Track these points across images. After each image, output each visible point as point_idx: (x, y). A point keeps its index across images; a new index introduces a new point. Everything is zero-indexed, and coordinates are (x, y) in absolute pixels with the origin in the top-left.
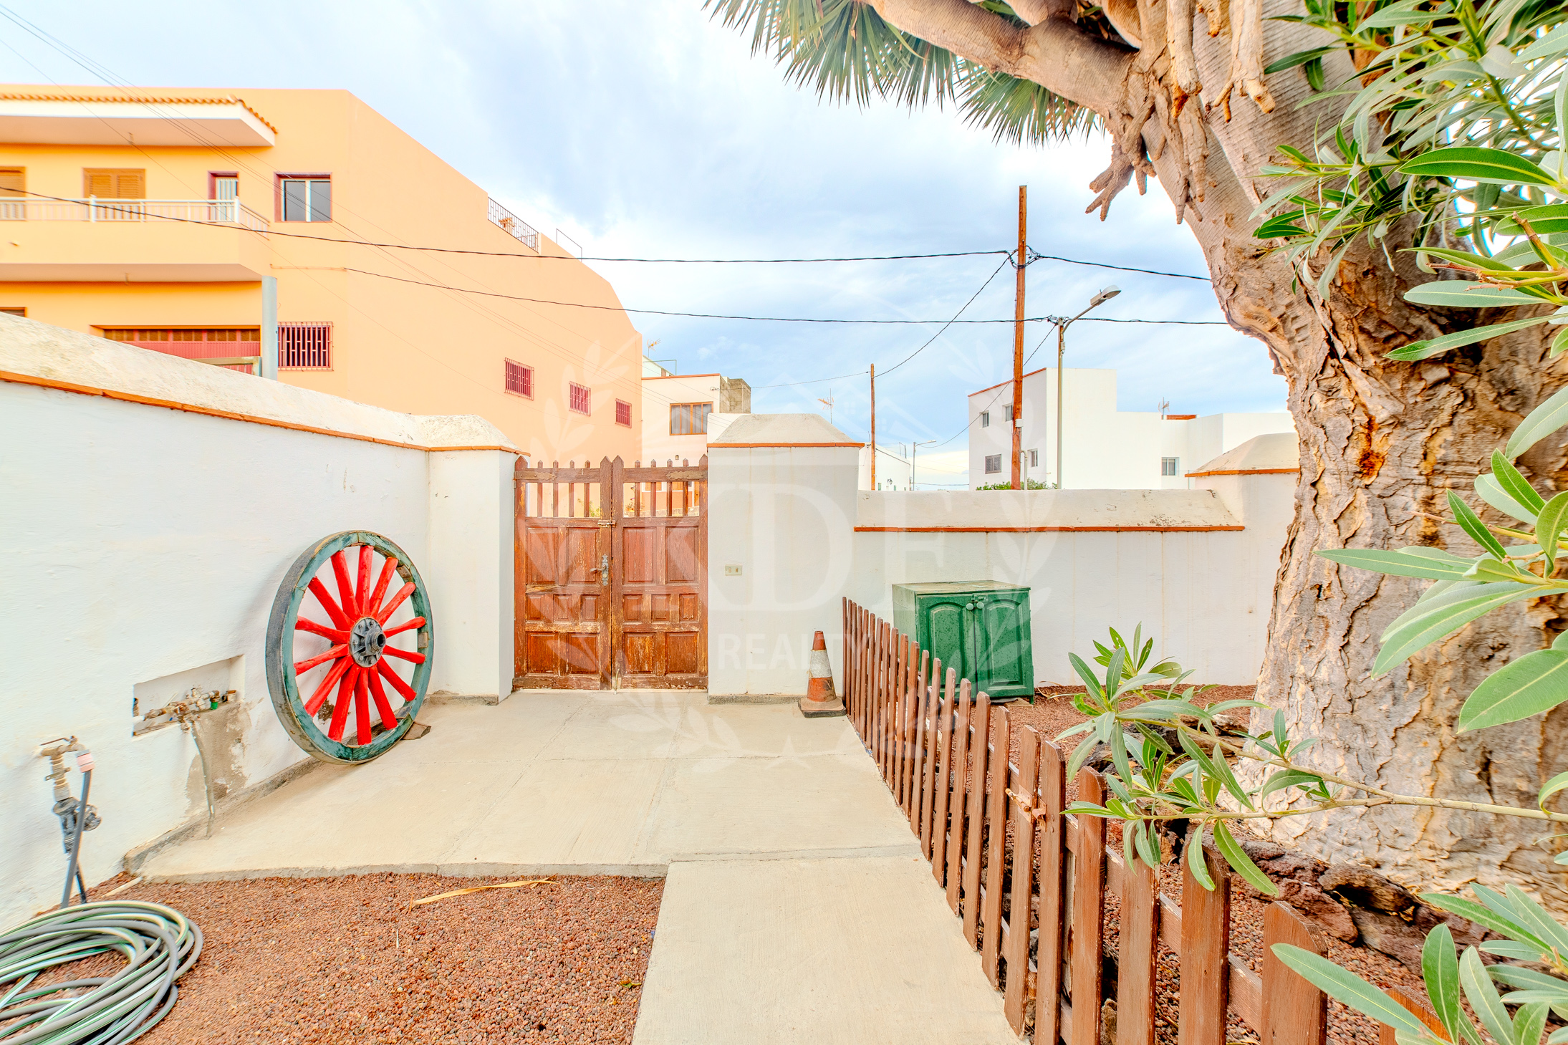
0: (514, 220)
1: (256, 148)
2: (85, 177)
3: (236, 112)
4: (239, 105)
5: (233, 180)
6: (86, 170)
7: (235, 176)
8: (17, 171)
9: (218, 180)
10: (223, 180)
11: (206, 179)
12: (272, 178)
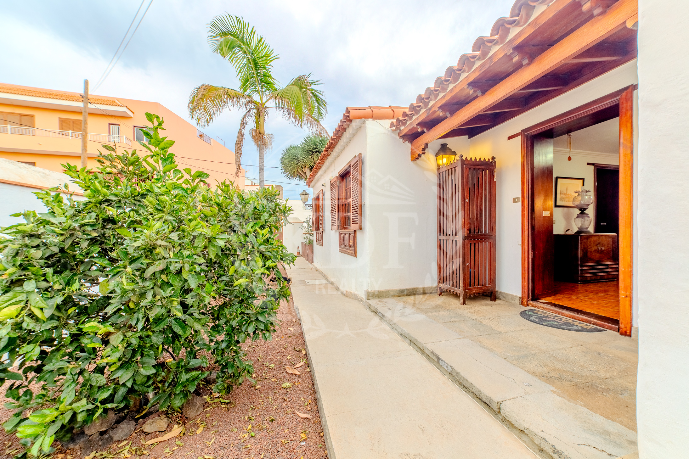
0: (204, 135)
1: (127, 117)
2: (60, 121)
3: (124, 109)
4: (125, 107)
5: (117, 126)
6: (60, 118)
7: (119, 125)
8: (31, 116)
9: (111, 126)
10: (113, 126)
11: (107, 125)
12: (132, 127)
